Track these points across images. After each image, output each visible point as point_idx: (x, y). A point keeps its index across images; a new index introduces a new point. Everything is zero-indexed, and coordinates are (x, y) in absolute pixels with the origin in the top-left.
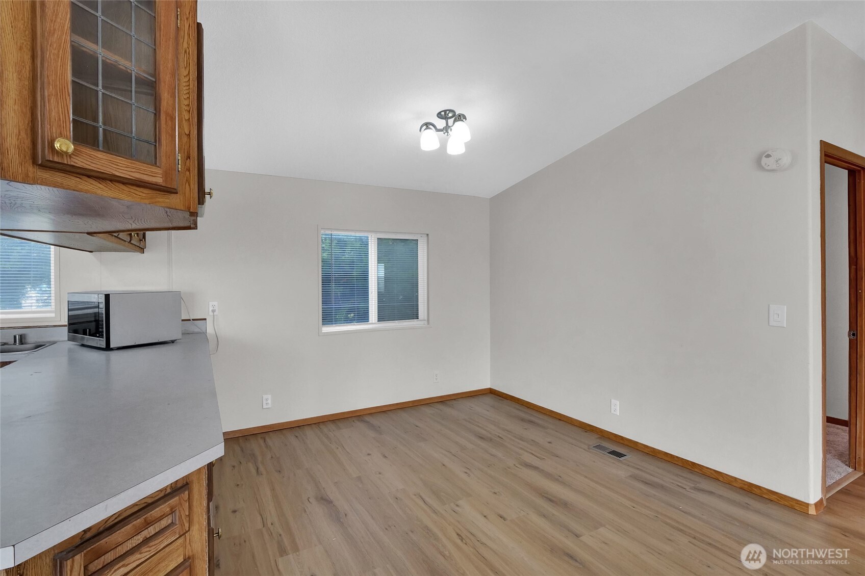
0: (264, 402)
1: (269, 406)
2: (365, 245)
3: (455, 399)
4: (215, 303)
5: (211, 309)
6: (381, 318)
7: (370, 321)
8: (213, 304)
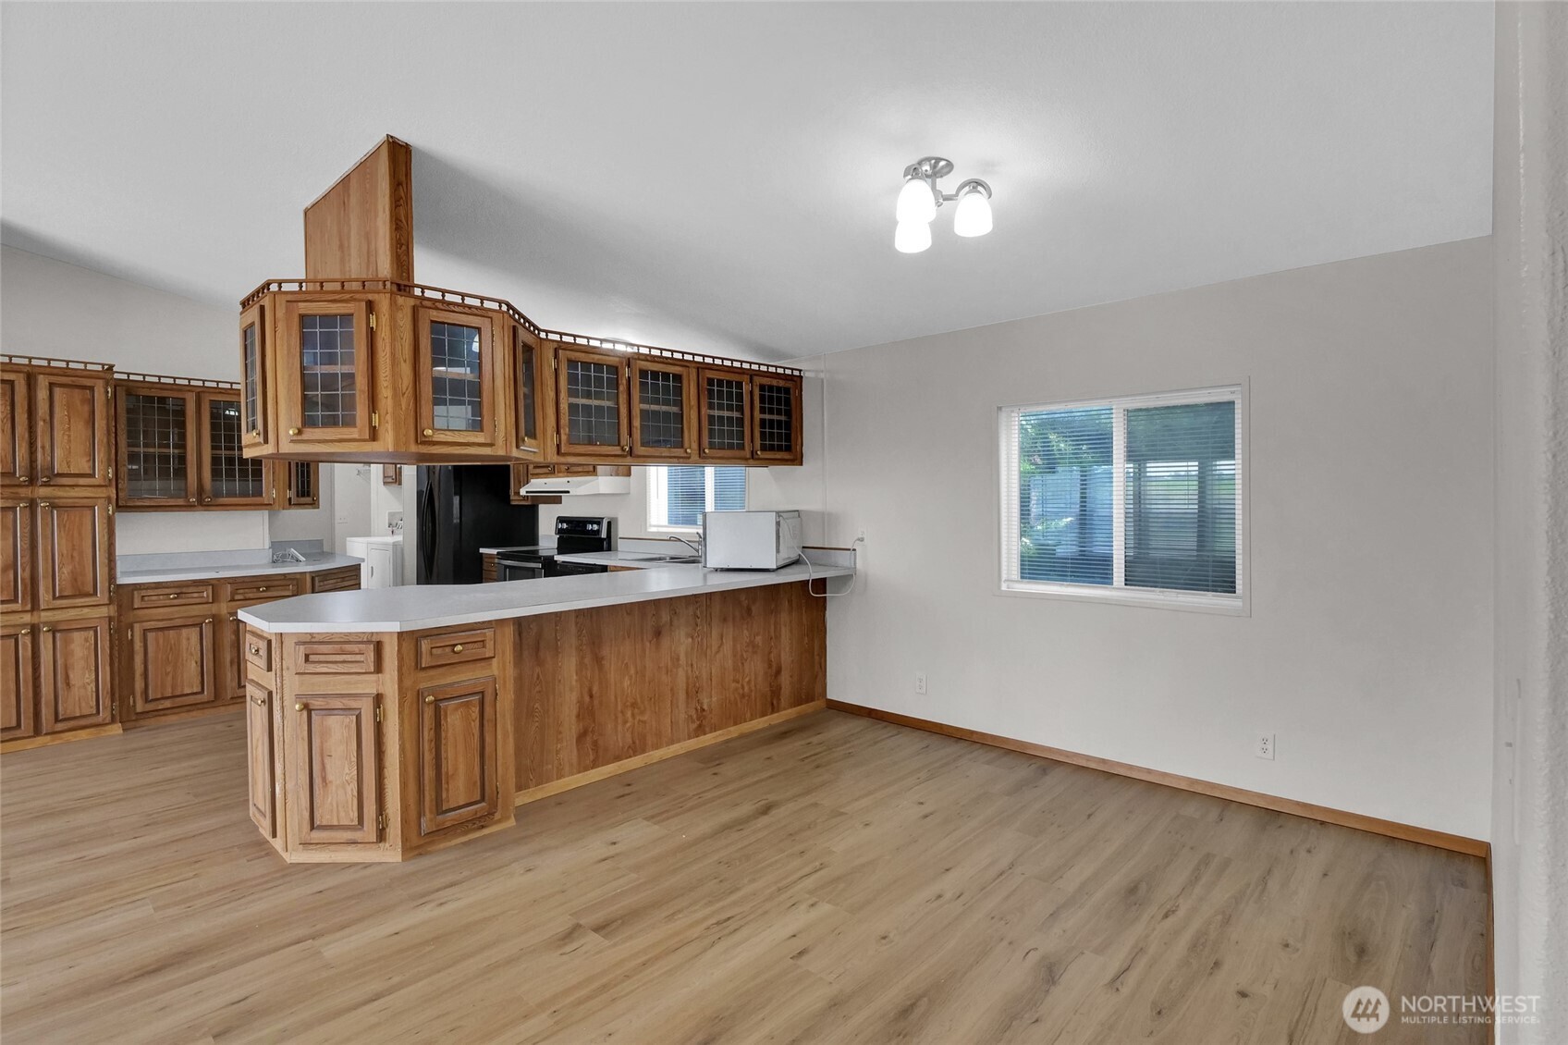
6: (1131, 580)
7: (1115, 584)
8: (863, 530)
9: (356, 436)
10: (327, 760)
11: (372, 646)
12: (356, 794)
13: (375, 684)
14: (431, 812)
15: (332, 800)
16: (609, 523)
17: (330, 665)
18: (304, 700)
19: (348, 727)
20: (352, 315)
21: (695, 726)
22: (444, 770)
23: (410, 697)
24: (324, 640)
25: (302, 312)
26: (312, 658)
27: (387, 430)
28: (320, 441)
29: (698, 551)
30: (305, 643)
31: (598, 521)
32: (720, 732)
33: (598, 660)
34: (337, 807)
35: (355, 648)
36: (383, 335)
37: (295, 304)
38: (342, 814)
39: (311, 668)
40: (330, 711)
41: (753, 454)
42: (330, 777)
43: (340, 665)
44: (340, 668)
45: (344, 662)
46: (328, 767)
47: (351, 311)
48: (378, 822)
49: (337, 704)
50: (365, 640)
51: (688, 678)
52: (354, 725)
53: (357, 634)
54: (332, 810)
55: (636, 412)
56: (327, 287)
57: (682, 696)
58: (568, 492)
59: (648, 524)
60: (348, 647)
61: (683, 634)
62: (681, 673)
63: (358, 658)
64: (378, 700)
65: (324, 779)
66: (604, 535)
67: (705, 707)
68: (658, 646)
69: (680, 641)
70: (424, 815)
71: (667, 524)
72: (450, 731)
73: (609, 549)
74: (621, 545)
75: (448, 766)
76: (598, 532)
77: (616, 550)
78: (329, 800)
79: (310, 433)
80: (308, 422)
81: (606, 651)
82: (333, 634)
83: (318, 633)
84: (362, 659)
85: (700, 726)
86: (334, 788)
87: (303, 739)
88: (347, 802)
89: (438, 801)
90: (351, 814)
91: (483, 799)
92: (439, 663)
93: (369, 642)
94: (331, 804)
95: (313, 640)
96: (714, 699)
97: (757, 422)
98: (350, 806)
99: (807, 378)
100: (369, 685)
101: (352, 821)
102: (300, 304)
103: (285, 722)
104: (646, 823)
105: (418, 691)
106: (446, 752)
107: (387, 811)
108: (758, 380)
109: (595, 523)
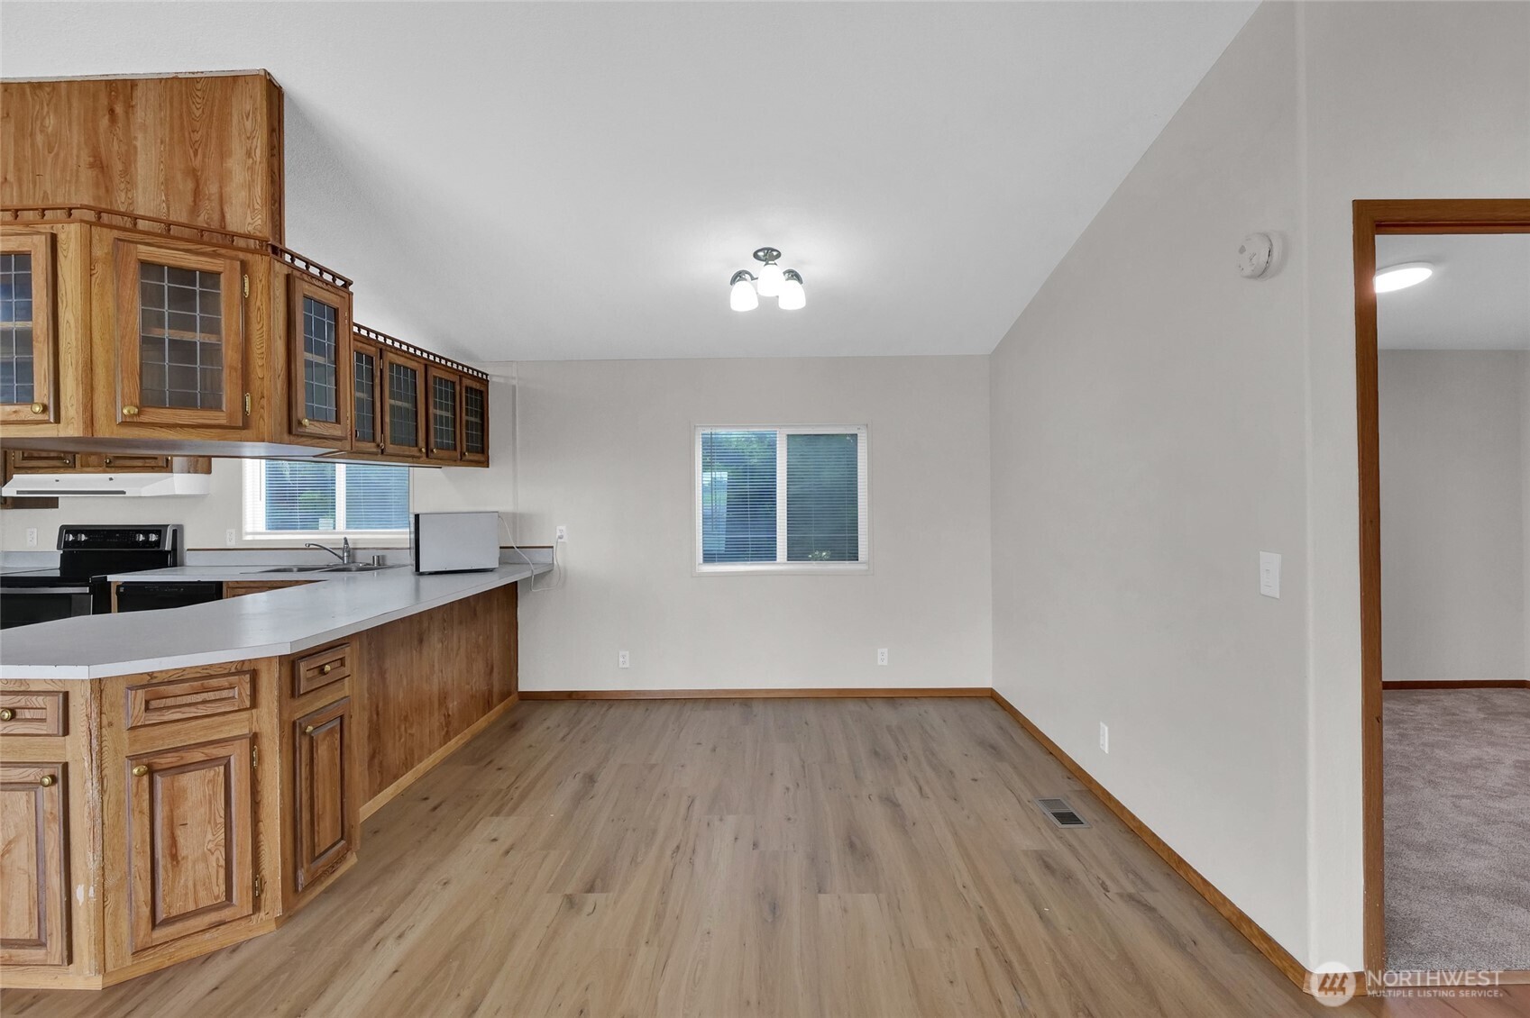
0: (621, 659)
1: (627, 665)
2: (772, 446)
3: (916, 698)
4: (563, 528)
5: (558, 534)
6: (791, 557)
7: (778, 560)
8: (561, 529)
9: (223, 422)
10: (179, 832)
11: (248, 676)
12: (222, 862)
13: (247, 723)
14: (307, 862)
15: (186, 880)
16: (175, 532)
17: (186, 709)
18: (145, 760)
19: (212, 781)
20: (219, 274)
21: (443, 733)
22: (316, 813)
23: (288, 729)
24: (171, 679)
25: (143, 257)
26: (154, 704)
27: (262, 417)
28: (161, 426)
29: (342, 558)
30: (142, 687)
31: (159, 530)
32: (459, 736)
33: (382, 674)
34: (195, 885)
35: (224, 682)
36: (258, 303)
37: (132, 245)
38: (202, 893)
39: (155, 718)
40: (183, 768)
41: (462, 454)
42: (183, 852)
43: (199, 706)
44: (201, 711)
45: (204, 702)
46: (181, 841)
47: (221, 269)
48: (254, 889)
49: (198, 756)
50: (233, 670)
51: (439, 683)
52: (221, 778)
53: (221, 665)
54: (186, 894)
55: (387, 408)
56: (142, 224)
57: (436, 705)
58: (124, 493)
59: (243, 531)
60: (214, 682)
61: (436, 639)
62: (436, 681)
63: (225, 694)
64: (254, 739)
65: (174, 857)
66: (168, 547)
67: (450, 713)
68: (421, 653)
69: (434, 646)
70: (302, 866)
71: (264, 530)
72: (320, 764)
73: (175, 564)
74: (189, 559)
75: (318, 806)
76: (157, 543)
77: (182, 565)
78: (182, 881)
79: (152, 415)
80: (148, 400)
81: (388, 664)
82: (184, 669)
83: (161, 672)
84: (231, 695)
85: (447, 732)
86: (190, 865)
87: (141, 812)
88: (209, 878)
89: (313, 846)
90: (216, 890)
91: (342, 838)
92: (314, 688)
93: (239, 672)
94: (186, 887)
95: (154, 681)
96: (455, 703)
97: (464, 422)
98: (214, 880)
99: (493, 382)
100: (239, 726)
101: (217, 898)
102: (138, 246)
103: (106, 798)
104: (496, 819)
105: (294, 723)
106: (318, 789)
107: (263, 873)
108: (467, 382)
109: (153, 532)
